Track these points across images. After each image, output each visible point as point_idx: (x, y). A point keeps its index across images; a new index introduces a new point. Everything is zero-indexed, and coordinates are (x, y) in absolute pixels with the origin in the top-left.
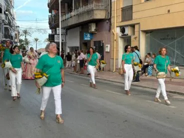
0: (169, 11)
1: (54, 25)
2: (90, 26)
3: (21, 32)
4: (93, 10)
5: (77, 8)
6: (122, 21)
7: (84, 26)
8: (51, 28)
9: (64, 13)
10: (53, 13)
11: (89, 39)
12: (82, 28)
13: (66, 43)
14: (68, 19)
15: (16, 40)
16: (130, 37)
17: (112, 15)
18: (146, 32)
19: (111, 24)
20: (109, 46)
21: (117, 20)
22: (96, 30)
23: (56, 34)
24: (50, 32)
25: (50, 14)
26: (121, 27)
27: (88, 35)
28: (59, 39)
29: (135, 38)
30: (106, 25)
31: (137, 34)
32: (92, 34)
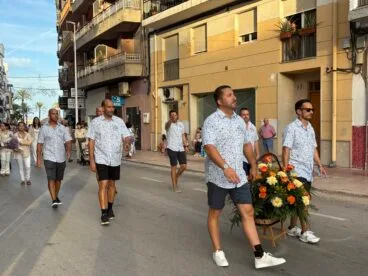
0: (226, 68)
1: (66, 83)
2: (121, 86)
3: (16, 94)
4: (123, 64)
5: (100, 60)
6: (166, 80)
7: (112, 87)
8: (62, 88)
9: (81, 67)
10: (66, 65)
11: (119, 105)
12: (110, 89)
13: (85, 110)
14: (88, 75)
15: (8, 106)
16: (177, 102)
17: (152, 72)
18: (198, 96)
19: (149, 84)
20: (148, 114)
21: (158, 78)
22: (129, 92)
23: (70, 96)
24: (61, 93)
25: (61, 67)
26: (163, 88)
27: (118, 99)
28: (75, 104)
29: (184, 104)
30: (143, 85)
31: (185, 98)
32: (124, 97)
